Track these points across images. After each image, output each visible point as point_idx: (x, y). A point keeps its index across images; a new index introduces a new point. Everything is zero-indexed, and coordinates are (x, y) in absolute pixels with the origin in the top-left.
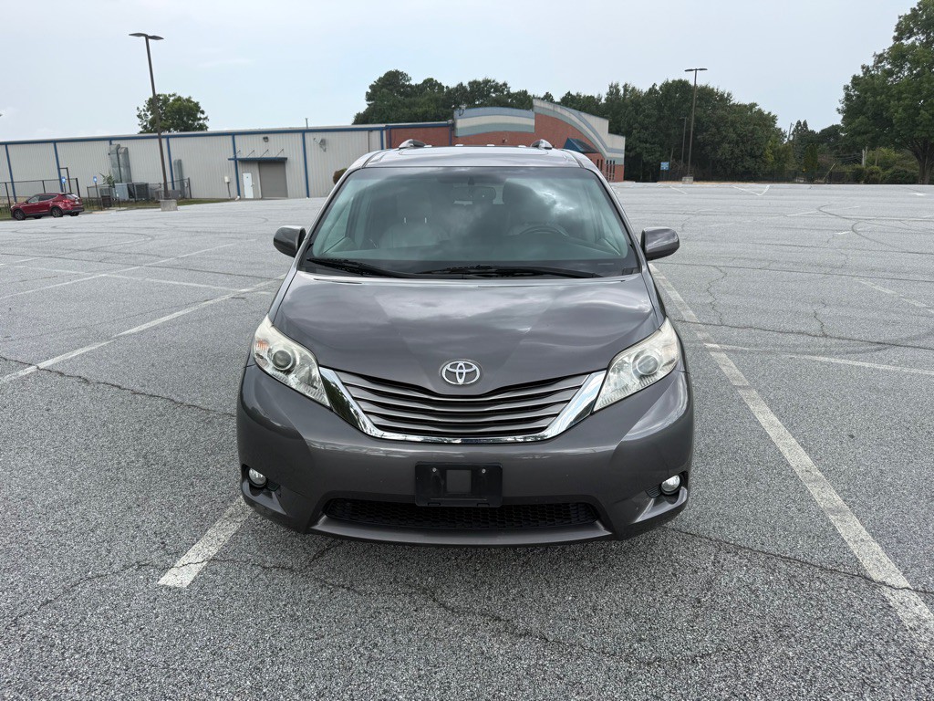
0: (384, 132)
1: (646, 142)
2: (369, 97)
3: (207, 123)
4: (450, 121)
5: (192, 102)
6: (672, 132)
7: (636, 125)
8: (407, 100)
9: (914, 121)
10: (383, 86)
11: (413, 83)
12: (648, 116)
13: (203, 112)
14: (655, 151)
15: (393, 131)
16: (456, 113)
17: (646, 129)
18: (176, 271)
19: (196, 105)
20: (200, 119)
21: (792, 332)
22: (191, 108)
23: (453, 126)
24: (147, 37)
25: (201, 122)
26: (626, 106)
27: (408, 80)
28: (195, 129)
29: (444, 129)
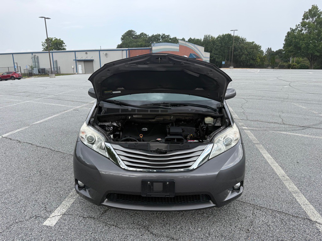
0: (127, 51)
1: (217, 55)
2: (122, 39)
3: (66, 47)
4: (150, 47)
5: (61, 40)
6: (225, 51)
7: (214, 49)
8: (135, 40)
9: (308, 48)
10: (127, 35)
11: (137, 34)
12: (217, 46)
13: (64, 44)
14: (220, 58)
15: (130, 51)
16: (152, 45)
17: (217, 50)
18: (54, 100)
19: (62, 41)
20: (63, 46)
21: (272, 123)
22: (60, 43)
23: (151, 49)
24: (45, 18)
25: (64, 47)
26: (210, 42)
27: (136, 33)
28: (62, 50)
29: (148, 50)
